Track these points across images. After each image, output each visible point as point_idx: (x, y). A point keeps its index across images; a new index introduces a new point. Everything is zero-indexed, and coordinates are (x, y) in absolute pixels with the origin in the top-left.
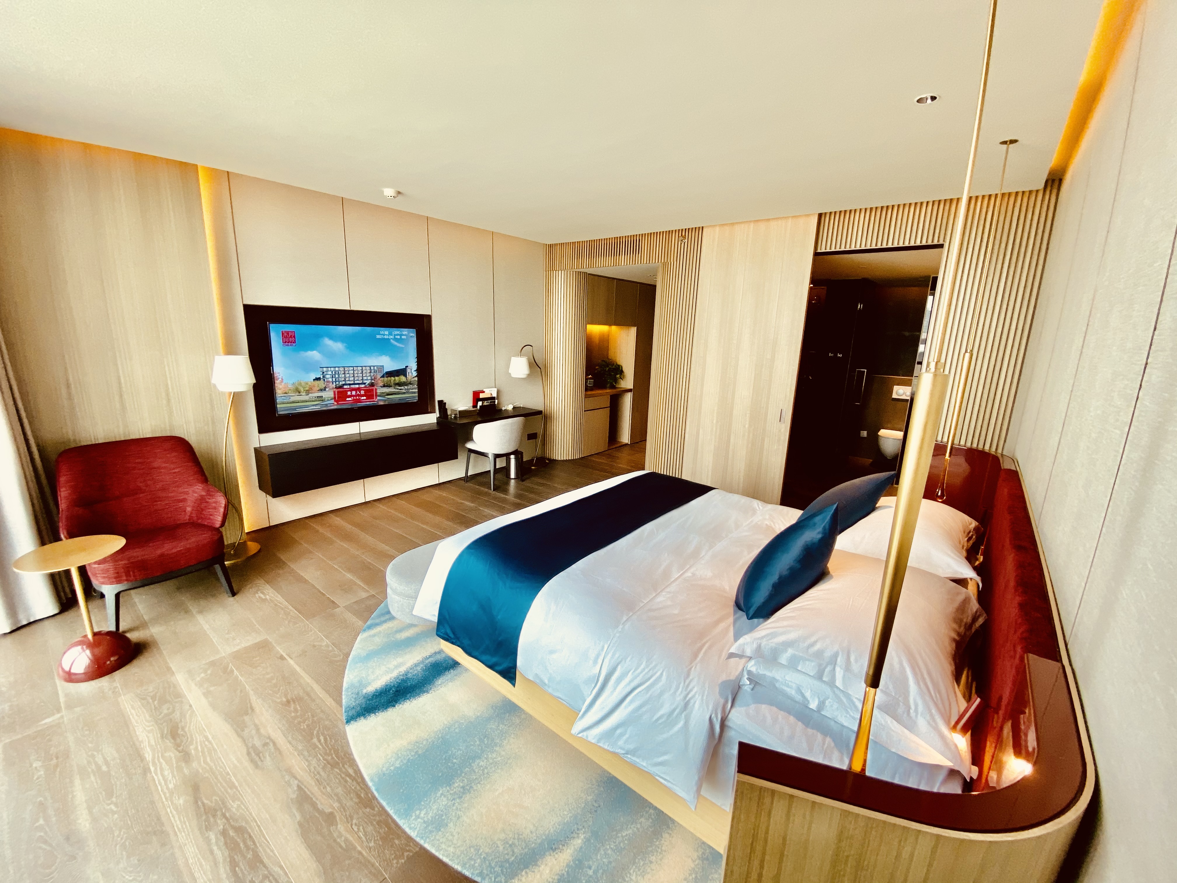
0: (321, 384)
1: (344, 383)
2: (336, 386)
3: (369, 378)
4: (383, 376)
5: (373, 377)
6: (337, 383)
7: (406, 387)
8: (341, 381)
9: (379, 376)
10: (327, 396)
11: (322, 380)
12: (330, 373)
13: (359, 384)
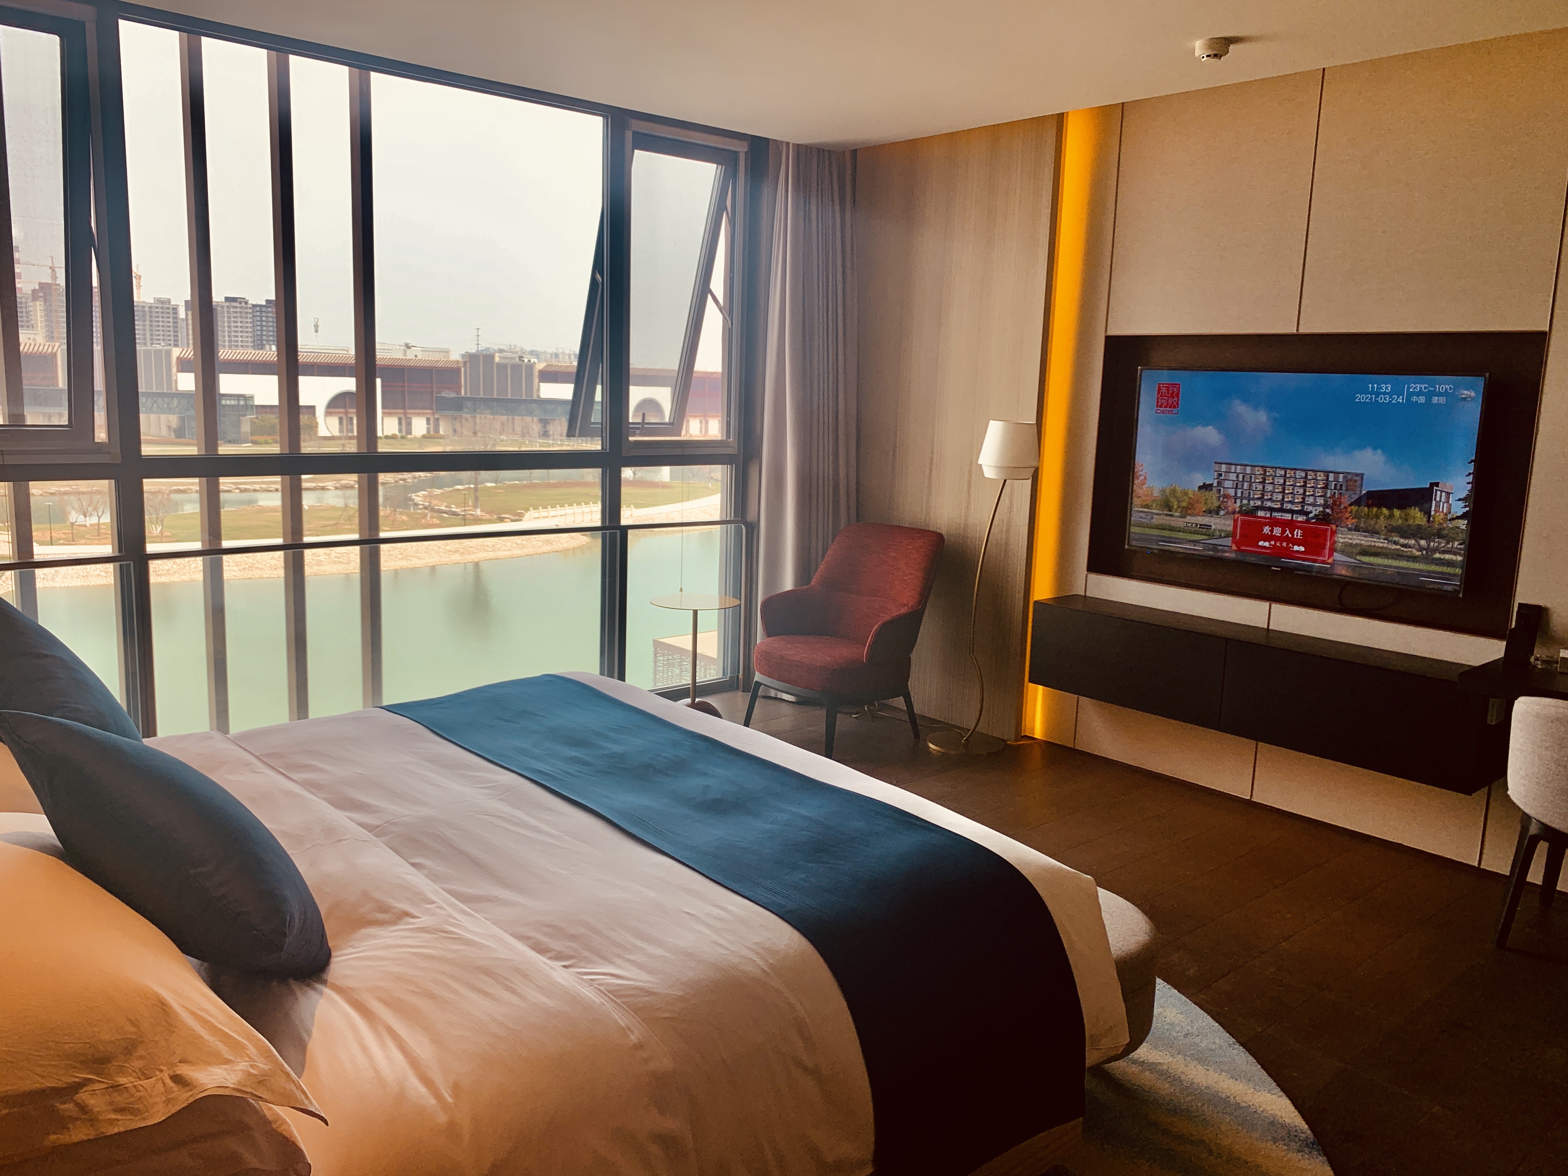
0: (1213, 499)
1: (1259, 503)
2: (1241, 507)
3: (1320, 501)
4: (1357, 502)
5: (1330, 502)
6: (1245, 502)
7: (1423, 543)
8: (1254, 499)
9: (1346, 501)
10: (1219, 527)
11: (1214, 489)
12: (1233, 477)
13: (1292, 512)
